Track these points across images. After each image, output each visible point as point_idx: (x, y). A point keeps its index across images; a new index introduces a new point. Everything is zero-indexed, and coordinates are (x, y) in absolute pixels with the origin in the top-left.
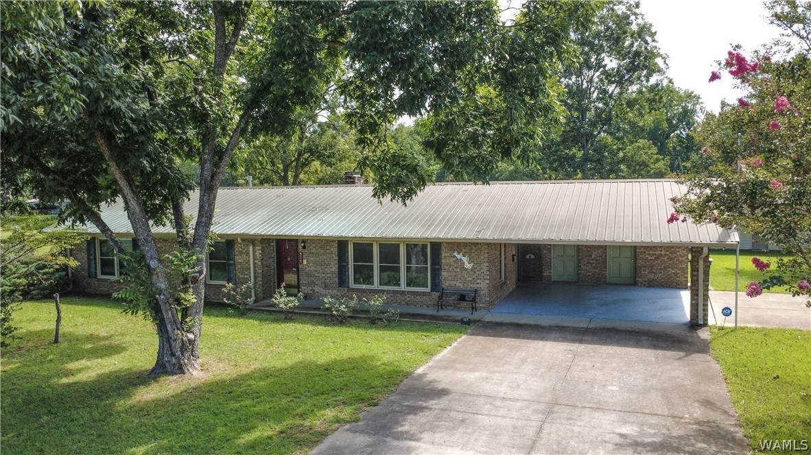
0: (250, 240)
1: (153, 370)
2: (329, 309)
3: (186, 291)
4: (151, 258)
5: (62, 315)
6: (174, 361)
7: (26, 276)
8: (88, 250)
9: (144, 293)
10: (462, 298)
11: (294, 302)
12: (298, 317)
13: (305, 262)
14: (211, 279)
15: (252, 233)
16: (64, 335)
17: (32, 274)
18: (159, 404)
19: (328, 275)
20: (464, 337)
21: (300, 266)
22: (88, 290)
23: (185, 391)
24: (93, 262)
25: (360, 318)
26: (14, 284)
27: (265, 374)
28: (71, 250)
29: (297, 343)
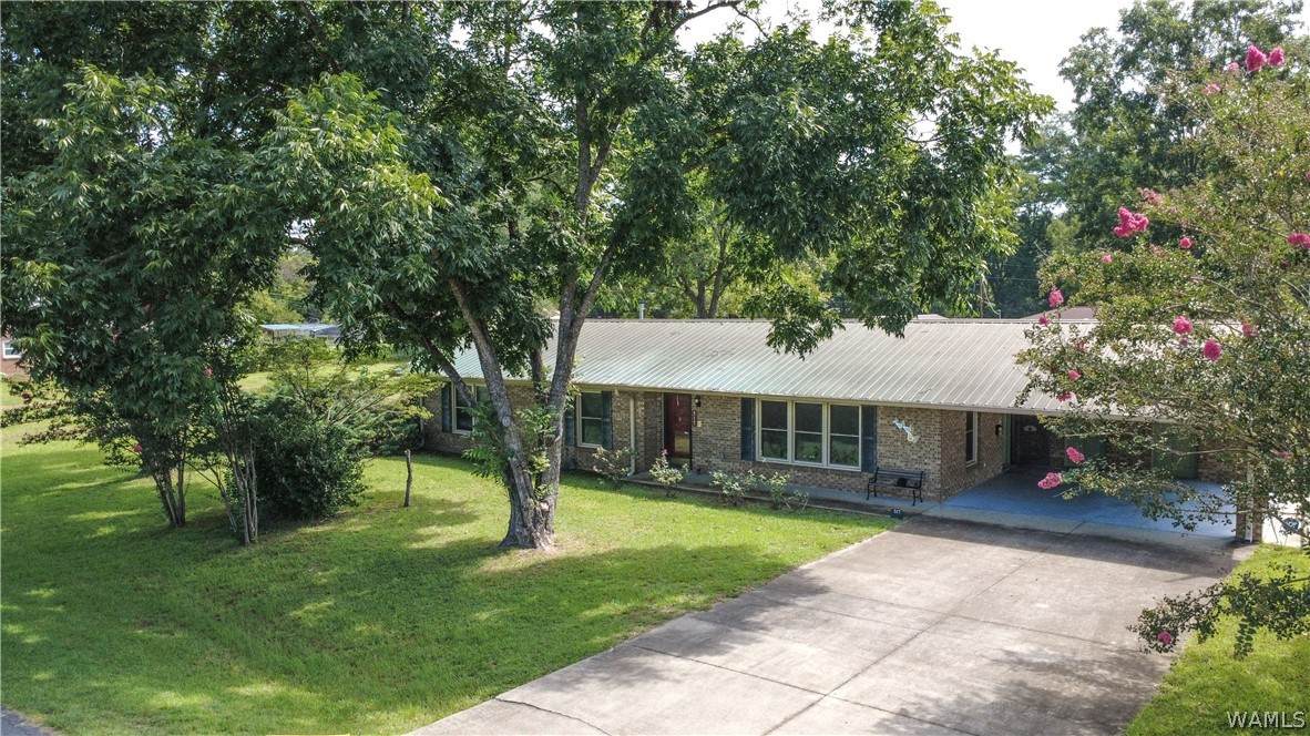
0: (631, 393)
1: (504, 541)
2: (719, 487)
3: (539, 454)
4: (504, 415)
5: (413, 475)
6: (526, 533)
7: (375, 426)
8: (443, 399)
9: (496, 454)
10: (902, 482)
11: (677, 475)
12: (683, 494)
13: (699, 424)
14: (583, 441)
15: (633, 384)
16: (414, 498)
17: (382, 425)
18: (507, 576)
19: (728, 443)
20: (886, 533)
21: (694, 430)
22: (443, 448)
23: (534, 566)
24: (448, 412)
25: (761, 501)
26: (363, 437)
27: (623, 555)
28: (424, 398)
29: (671, 526)
